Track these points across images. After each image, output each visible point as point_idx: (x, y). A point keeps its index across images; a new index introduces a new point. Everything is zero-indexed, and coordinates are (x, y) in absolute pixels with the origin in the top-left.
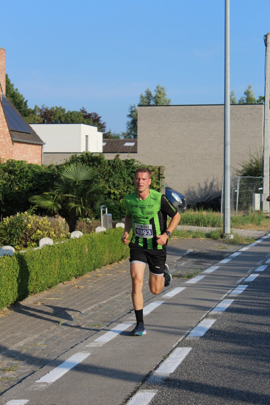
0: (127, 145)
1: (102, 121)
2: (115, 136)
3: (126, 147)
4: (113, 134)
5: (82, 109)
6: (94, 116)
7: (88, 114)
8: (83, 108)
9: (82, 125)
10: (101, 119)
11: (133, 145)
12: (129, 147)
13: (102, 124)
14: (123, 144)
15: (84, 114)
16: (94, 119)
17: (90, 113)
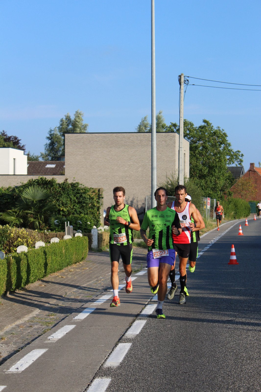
0: (48, 167)
1: (22, 143)
2: (34, 157)
3: (48, 168)
4: (32, 156)
5: (3, 133)
6: (13, 139)
7: (9, 136)
8: (3, 131)
9: (10, 149)
10: (20, 141)
11: (54, 167)
12: (51, 168)
13: (21, 146)
14: (45, 166)
15: (5, 137)
16: (14, 141)
17: (10, 136)
